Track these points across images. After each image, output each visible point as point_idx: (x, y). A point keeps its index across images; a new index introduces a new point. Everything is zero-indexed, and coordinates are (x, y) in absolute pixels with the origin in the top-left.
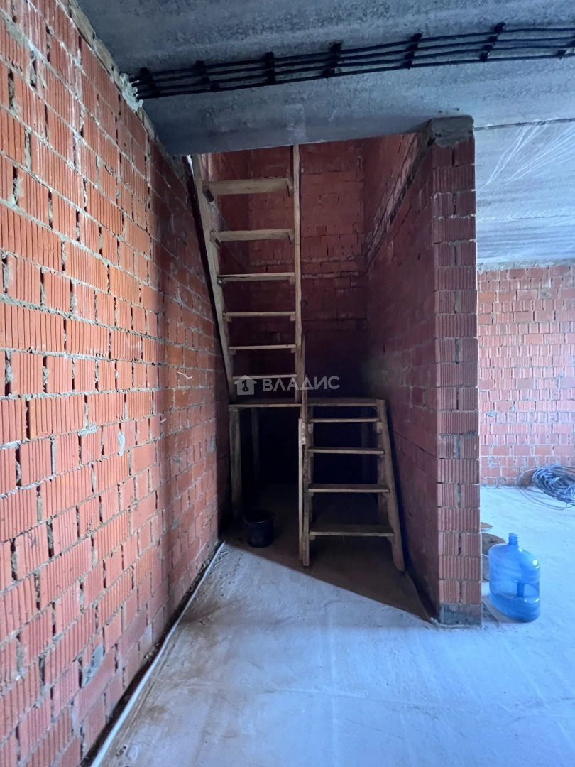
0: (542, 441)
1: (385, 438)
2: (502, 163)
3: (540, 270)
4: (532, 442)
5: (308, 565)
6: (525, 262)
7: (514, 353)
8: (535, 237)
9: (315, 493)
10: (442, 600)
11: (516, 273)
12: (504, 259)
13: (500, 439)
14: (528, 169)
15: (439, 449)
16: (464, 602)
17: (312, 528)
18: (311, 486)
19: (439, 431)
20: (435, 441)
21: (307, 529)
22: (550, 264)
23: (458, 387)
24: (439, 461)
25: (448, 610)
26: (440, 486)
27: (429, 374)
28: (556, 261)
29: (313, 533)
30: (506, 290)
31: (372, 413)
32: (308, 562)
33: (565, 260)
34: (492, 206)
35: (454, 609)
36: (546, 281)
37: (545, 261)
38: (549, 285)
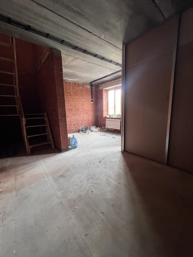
0: (81, 122)
1: (48, 122)
2: (68, 61)
3: (80, 84)
4: (80, 122)
5: (30, 154)
6: (77, 82)
7: (76, 102)
8: (77, 77)
9: (30, 137)
10: (62, 148)
11: (75, 84)
12: (72, 80)
13: (74, 122)
14: (73, 64)
15: (59, 120)
16: (66, 147)
17: (30, 146)
18: (28, 136)
19: (59, 116)
20: (58, 118)
21: (29, 146)
22: (81, 83)
23: (62, 107)
24: (60, 122)
25: (63, 149)
26: (60, 127)
27: (56, 105)
28: (82, 83)
29: (31, 147)
30: (73, 88)
31: (43, 116)
32: (30, 153)
33: (84, 83)
34: (67, 68)
35: (64, 149)
36: (81, 87)
37: (80, 82)
38: (81, 88)
